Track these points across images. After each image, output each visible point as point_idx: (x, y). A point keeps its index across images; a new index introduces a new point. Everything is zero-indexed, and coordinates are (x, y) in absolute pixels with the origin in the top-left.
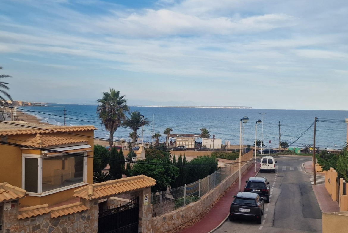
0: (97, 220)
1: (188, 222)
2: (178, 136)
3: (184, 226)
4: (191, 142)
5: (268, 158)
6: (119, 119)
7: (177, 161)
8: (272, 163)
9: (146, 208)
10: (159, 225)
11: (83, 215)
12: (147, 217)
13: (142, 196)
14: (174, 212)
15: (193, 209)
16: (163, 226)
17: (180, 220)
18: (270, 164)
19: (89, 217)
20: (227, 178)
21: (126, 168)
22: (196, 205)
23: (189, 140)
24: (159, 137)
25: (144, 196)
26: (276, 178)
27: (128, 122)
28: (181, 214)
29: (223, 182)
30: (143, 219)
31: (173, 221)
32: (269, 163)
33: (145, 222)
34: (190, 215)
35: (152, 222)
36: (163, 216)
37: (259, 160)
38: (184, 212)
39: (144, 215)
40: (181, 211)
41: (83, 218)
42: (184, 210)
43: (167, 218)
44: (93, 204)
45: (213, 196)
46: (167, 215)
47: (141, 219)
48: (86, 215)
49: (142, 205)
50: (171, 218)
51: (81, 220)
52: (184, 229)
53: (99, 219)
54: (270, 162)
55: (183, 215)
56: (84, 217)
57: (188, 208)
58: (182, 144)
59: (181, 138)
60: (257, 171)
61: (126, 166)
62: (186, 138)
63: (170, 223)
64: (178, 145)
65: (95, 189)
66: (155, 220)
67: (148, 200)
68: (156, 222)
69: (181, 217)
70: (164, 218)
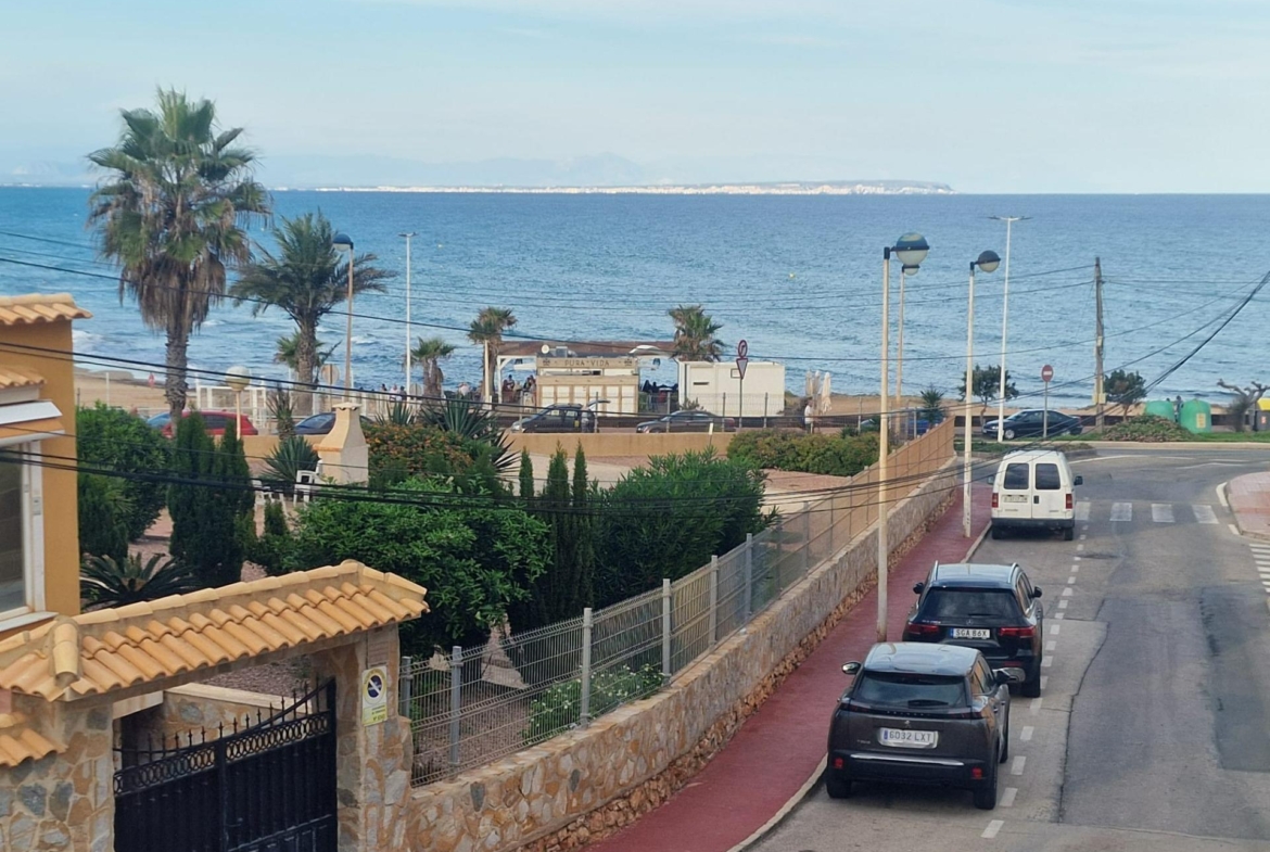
0: (111, 809)
1: (608, 806)
2: (545, 349)
3: (583, 832)
4: (619, 382)
5: (1032, 459)
6: (213, 259)
7: (539, 487)
8: (1056, 486)
9: (374, 737)
10: (450, 828)
11: (31, 780)
12: (382, 786)
13: (354, 674)
14: (528, 757)
15: (629, 737)
16: (469, 830)
17: (561, 799)
18: (1042, 493)
19: (62, 794)
20: (816, 573)
21: (260, 529)
22: (647, 717)
23: (608, 372)
24: (440, 361)
25: (365, 676)
26: (1075, 568)
27: (266, 278)
28: (567, 765)
29: (795, 592)
30: (361, 795)
31: (523, 803)
32: (1039, 487)
33: (373, 812)
34: (617, 769)
35: (411, 810)
36: (467, 779)
37: (984, 475)
38: (583, 754)
39: (366, 775)
40: (566, 751)
41: (32, 796)
42: (581, 745)
43: (492, 789)
44: (81, 725)
45: (736, 666)
46: (488, 772)
47: (350, 800)
48: (50, 784)
49: (352, 726)
50: (513, 788)
51: (19, 807)
52: (583, 843)
53: (120, 803)
54: (1048, 480)
55: (575, 773)
56: (37, 792)
57: (602, 736)
58: (572, 395)
59: (561, 361)
60: (975, 532)
61: (260, 519)
62: (591, 363)
63: (507, 814)
64: (546, 403)
65: (94, 644)
66: (428, 802)
67: (382, 697)
68: (432, 813)
69: (565, 783)
70: (478, 791)
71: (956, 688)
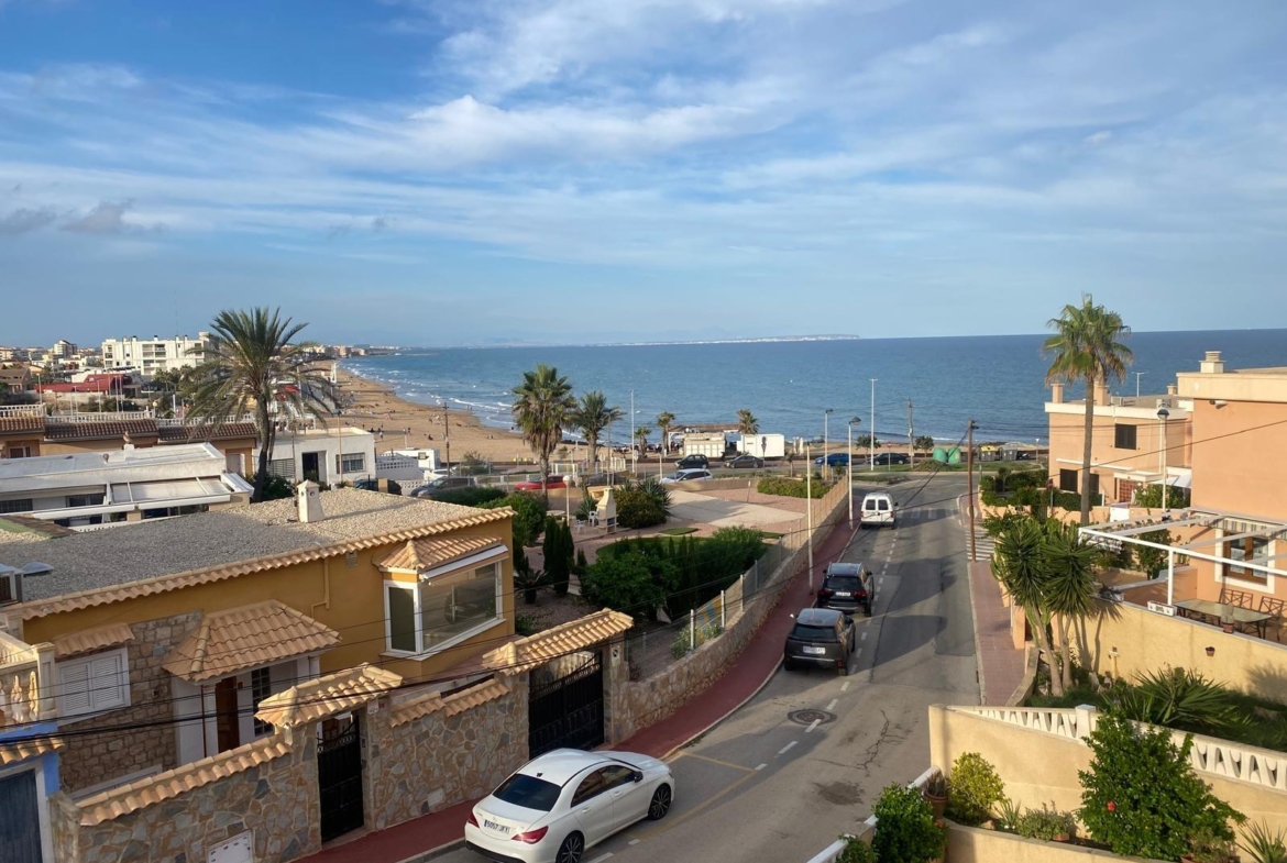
0: (527, 708)
1: (702, 682)
2: (687, 430)
3: (692, 693)
4: (717, 442)
5: (877, 498)
6: (557, 427)
8: (886, 508)
9: (616, 672)
10: (643, 699)
11: (501, 702)
12: (619, 688)
13: (608, 650)
14: (671, 668)
15: (709, 654)
16: (650, 699)
17: (683, 683)
18: (881, 512)
19: (511, 705)
20: (785, 564)
21: (576, 562)
22: (715, 645)
23: (713, 439)
24: (646, 436)
25: (612, 650)
26: (893, 545)
27: (577, 417)
28: (686, 669)
29: (776, 575)
30: (612, 692)
31: (670, 687)
32: (880, 509)
33: (616, 698)
34: (704, 668)
35: (629, 694)
36: (649, 680)
37: (857, 505)
38: (691, 664)
39: (614, 685)
40: (685, 664)
41: (500, 707)
42: (691, 661)
43: (658, 683)
44: (518, 682)
45: (752, 614)
46: (657, 677)
47: (608, 694)
48: (507, 702)
49: (608, 667)
50: (666, 682)
51: (498, 711)
52: (692, 697)
53: (530, 704)
54: (883, 506)
55: (689, 672)
56: (504, 705)
57: (698, 656)
58: (698, 450)
59: (694, 435)
60: (855, 526)
61: (575, 557)
62: (706, 435)
63: (664, 691)
64: (688, 453)
65: (521, 652)
66: (635, 691)
67: (618, 656)
68: (637, 695)
69: (685, 677)
70: (653, 685)
71: (831, 630)
